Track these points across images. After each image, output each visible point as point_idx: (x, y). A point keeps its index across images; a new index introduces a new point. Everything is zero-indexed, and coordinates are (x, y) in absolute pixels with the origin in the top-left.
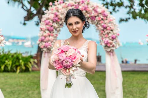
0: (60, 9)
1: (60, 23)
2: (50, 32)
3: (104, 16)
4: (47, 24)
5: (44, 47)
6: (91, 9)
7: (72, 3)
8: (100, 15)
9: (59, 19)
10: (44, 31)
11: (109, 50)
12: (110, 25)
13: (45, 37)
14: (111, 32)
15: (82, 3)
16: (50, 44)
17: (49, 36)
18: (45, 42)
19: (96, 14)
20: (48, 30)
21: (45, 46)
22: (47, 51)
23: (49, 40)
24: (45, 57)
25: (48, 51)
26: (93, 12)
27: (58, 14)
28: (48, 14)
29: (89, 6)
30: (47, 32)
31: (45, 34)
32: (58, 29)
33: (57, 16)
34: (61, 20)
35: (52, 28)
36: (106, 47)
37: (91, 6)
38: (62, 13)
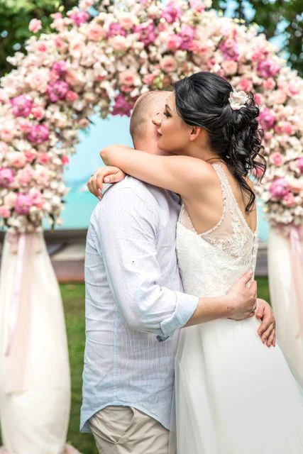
0: (76, 47)
1: (79, 105)
2: (36, 147)
3: (264, 73)
4: (21, 113)
5: (12, 210)
6: (211, 44)
7: (127, 20)
8: (245, 69)
9: (71, 88)
10: (9, 144)
11: (286, 217)
12: (288, 110)
13: (15, 168)
14: (293, 141)
15: (169, 17)
16: (38, 201)
17: (33, 163)
18: (16, 191)
19: (231, 67)
20: (27, 137)
21: (17, 208)
22: (22, 230)
23: (32, 182)
24: (15, 253)
25: (30, 228)
26: (219, 57)
27: (67, 66)
28: (23, 70)
29: (201, 32)
30: (23, 145)
31: (12, 156)
32: (68, 134)
33: (63, 75)
34: (81, 94)
35: (44, 130)
36: (275, 207)
37: (210, 31)
38: (88, 62)
